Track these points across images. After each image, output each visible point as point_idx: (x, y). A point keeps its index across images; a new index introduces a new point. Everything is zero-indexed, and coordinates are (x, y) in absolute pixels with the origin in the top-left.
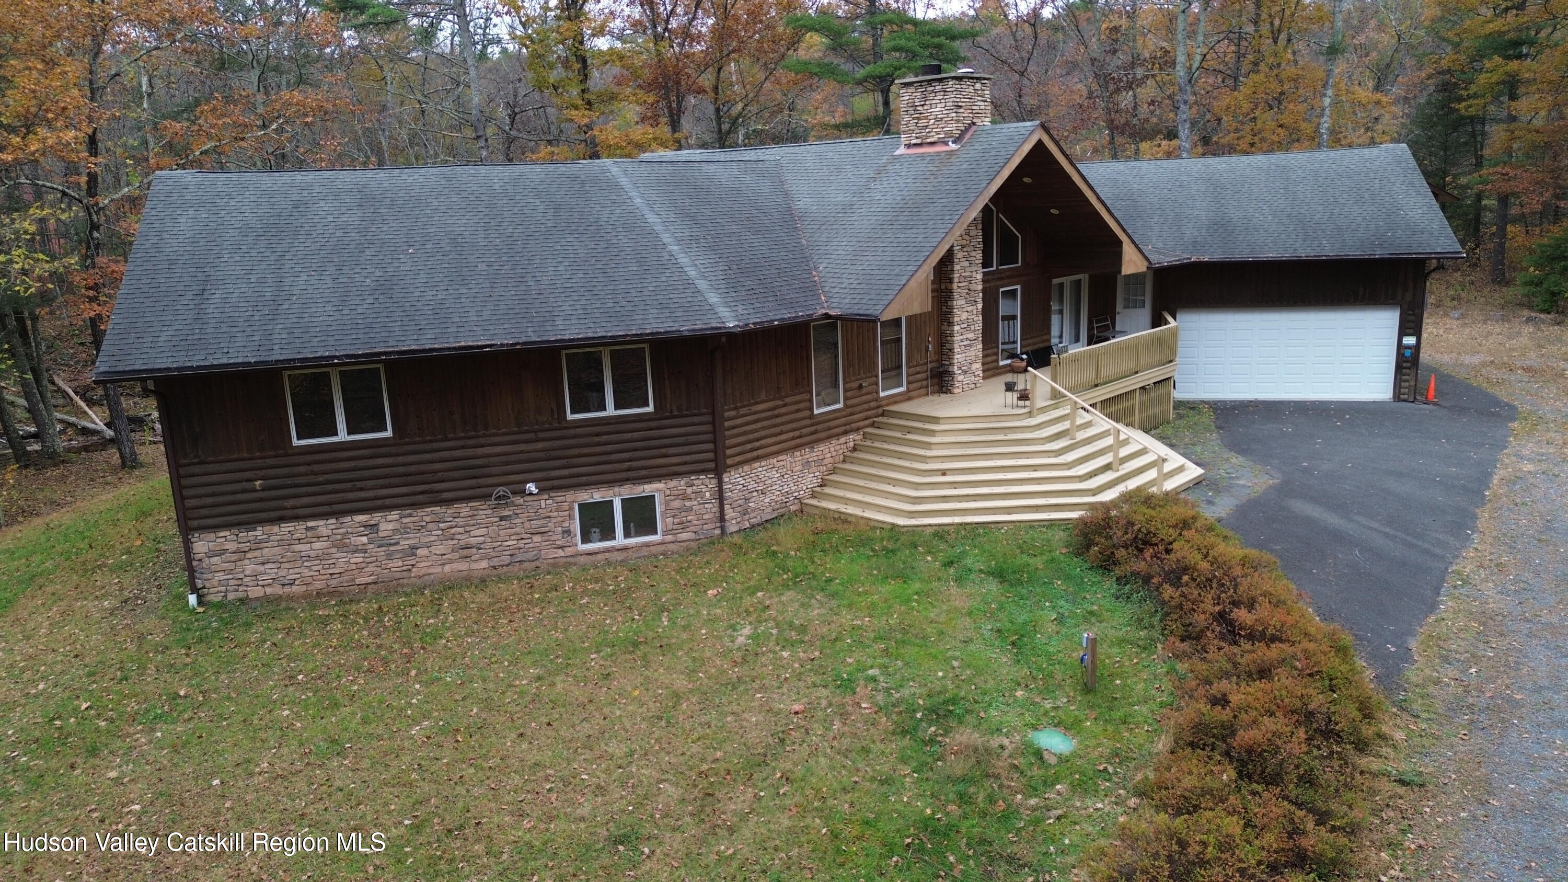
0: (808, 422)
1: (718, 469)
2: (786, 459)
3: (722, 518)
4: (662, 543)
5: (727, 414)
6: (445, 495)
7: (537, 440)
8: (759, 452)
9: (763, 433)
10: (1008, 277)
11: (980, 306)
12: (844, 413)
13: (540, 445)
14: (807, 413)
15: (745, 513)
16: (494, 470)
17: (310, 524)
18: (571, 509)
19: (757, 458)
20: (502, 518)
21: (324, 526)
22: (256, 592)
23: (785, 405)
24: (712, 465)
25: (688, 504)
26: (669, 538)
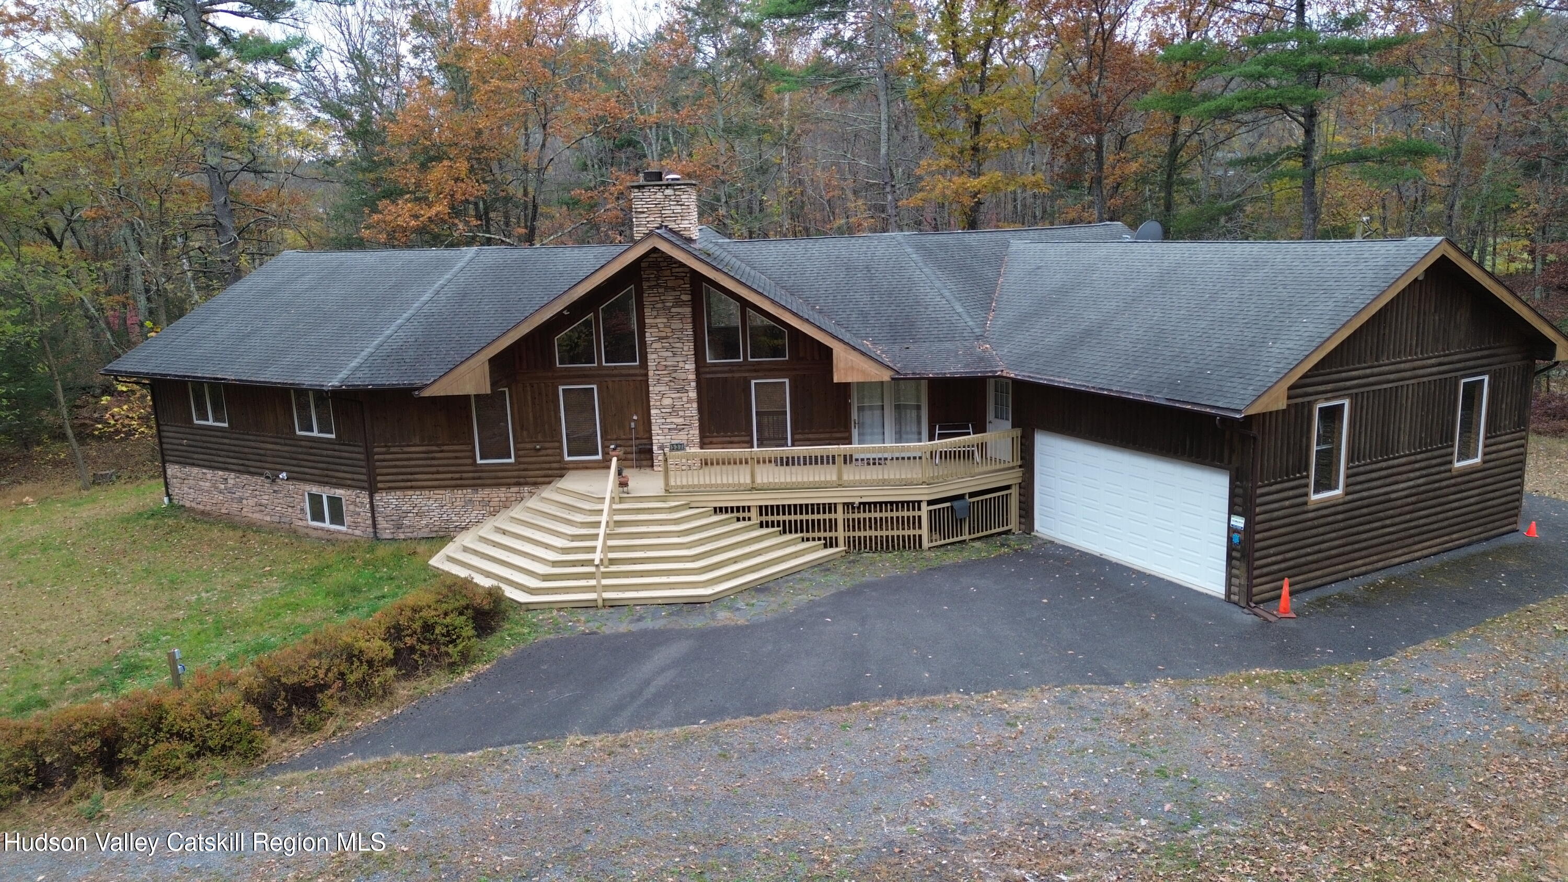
0: (471, 468)
1: (372, 490)
2: (447, 495)
3: (374, 525)
4: (346, 534)
5: (376, 450)
6: (252, 470)
7: (286, 445)
8: (414, 483)
9: (417, 470)
10: (765, 370)
11: (693, 395)
12: (515, 468)
13: (286, 448)
14: (469, 461)
15: (399, 527)
16: (269, 459)
17: (204, 471)
18: (303, 495)
19: (411, 488)
20: (275, 491)
21: (209, 473)
22: (188, 504)
23: (442, 451)
24: (366, 485)
25: (357, 509)
26: (350, 531)
